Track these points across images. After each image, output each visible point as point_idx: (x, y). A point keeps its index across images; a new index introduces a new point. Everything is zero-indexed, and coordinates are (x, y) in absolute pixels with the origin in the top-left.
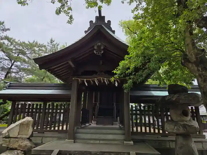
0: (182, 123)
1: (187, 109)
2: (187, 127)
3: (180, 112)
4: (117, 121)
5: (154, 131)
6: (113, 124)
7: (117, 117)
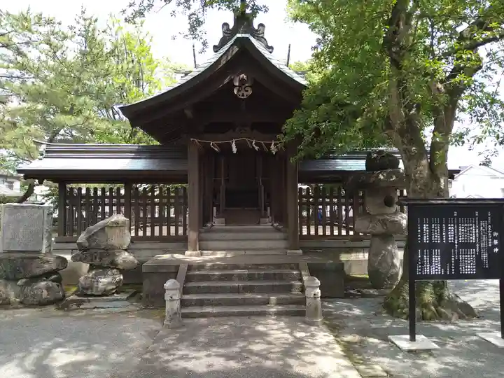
0: (381, 218)
1: (392, 195)
2: (387, 223)
3: (380, 200)
4: (266, 216)
5: (340, 232)
6: (259, 224)
7: (266, 210)
